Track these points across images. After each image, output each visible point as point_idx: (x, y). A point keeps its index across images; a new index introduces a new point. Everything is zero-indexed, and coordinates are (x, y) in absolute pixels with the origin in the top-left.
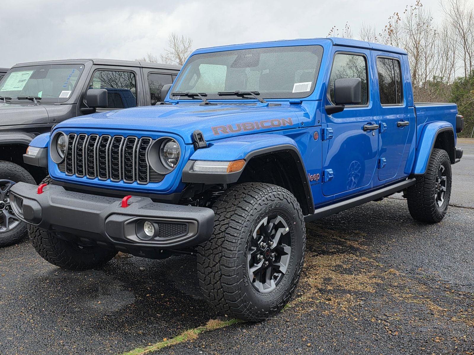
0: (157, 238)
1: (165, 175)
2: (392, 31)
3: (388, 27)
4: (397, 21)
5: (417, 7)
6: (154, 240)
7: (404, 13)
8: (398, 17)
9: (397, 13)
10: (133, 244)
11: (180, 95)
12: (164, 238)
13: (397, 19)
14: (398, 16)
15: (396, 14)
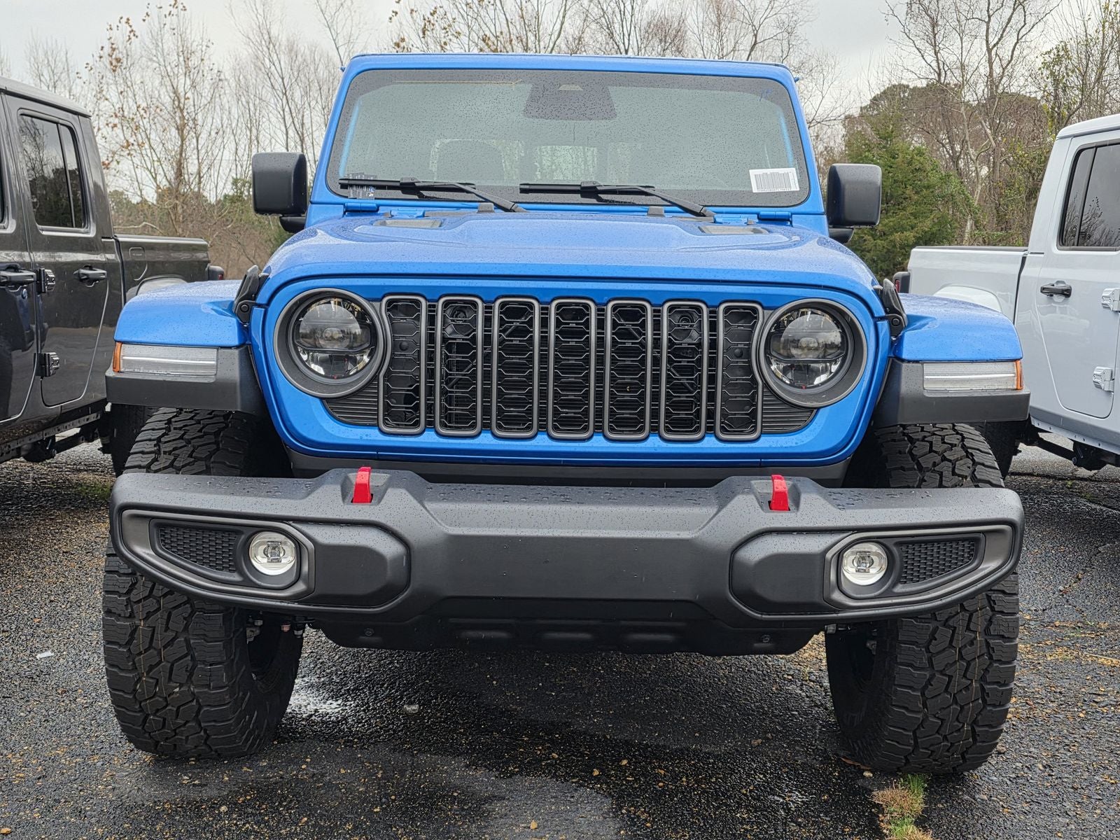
0: (899, 589)
1: (818, 409)
2: (118, 60)
3: (107, 50)
4: (130, 39)
5: (174, 11)
6: (894, 593)
7: (144, 20)
8: (130, 29)
9: (128, 19)
10: (835, 615)
11: (374, 186)
12: (915, 586)
13: (128, 33)
14: (131, 26)
15: (124, 20)
